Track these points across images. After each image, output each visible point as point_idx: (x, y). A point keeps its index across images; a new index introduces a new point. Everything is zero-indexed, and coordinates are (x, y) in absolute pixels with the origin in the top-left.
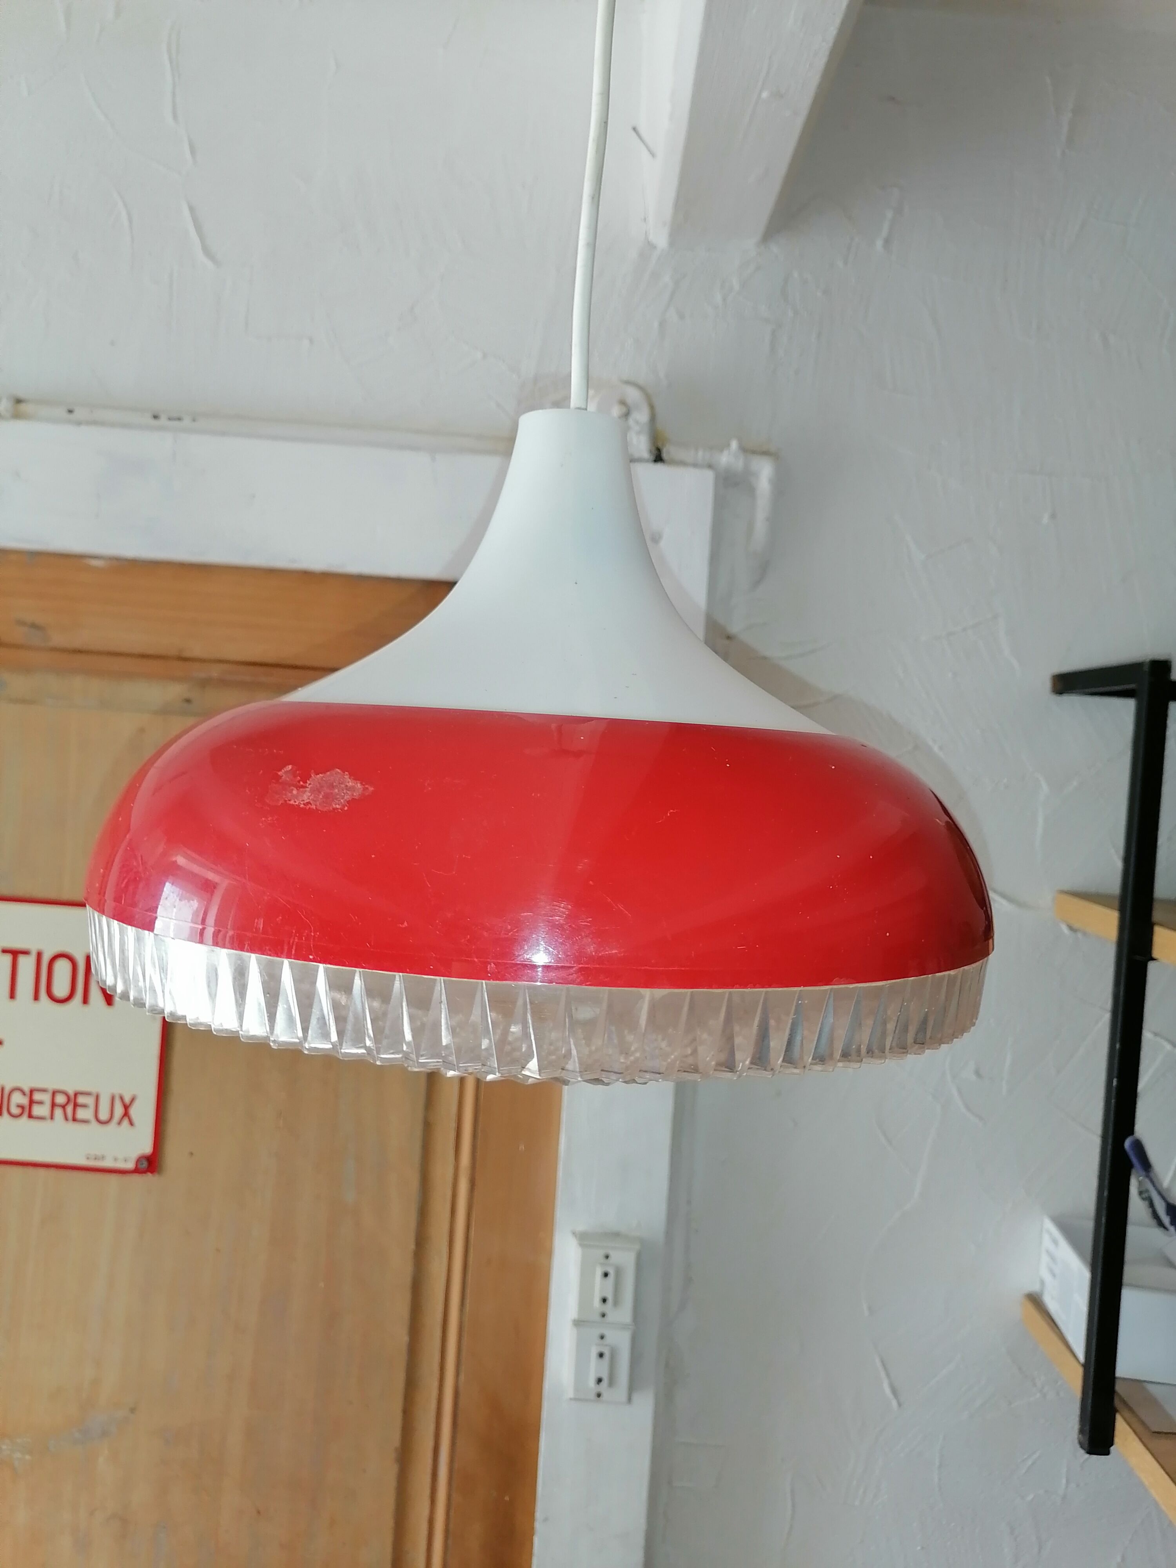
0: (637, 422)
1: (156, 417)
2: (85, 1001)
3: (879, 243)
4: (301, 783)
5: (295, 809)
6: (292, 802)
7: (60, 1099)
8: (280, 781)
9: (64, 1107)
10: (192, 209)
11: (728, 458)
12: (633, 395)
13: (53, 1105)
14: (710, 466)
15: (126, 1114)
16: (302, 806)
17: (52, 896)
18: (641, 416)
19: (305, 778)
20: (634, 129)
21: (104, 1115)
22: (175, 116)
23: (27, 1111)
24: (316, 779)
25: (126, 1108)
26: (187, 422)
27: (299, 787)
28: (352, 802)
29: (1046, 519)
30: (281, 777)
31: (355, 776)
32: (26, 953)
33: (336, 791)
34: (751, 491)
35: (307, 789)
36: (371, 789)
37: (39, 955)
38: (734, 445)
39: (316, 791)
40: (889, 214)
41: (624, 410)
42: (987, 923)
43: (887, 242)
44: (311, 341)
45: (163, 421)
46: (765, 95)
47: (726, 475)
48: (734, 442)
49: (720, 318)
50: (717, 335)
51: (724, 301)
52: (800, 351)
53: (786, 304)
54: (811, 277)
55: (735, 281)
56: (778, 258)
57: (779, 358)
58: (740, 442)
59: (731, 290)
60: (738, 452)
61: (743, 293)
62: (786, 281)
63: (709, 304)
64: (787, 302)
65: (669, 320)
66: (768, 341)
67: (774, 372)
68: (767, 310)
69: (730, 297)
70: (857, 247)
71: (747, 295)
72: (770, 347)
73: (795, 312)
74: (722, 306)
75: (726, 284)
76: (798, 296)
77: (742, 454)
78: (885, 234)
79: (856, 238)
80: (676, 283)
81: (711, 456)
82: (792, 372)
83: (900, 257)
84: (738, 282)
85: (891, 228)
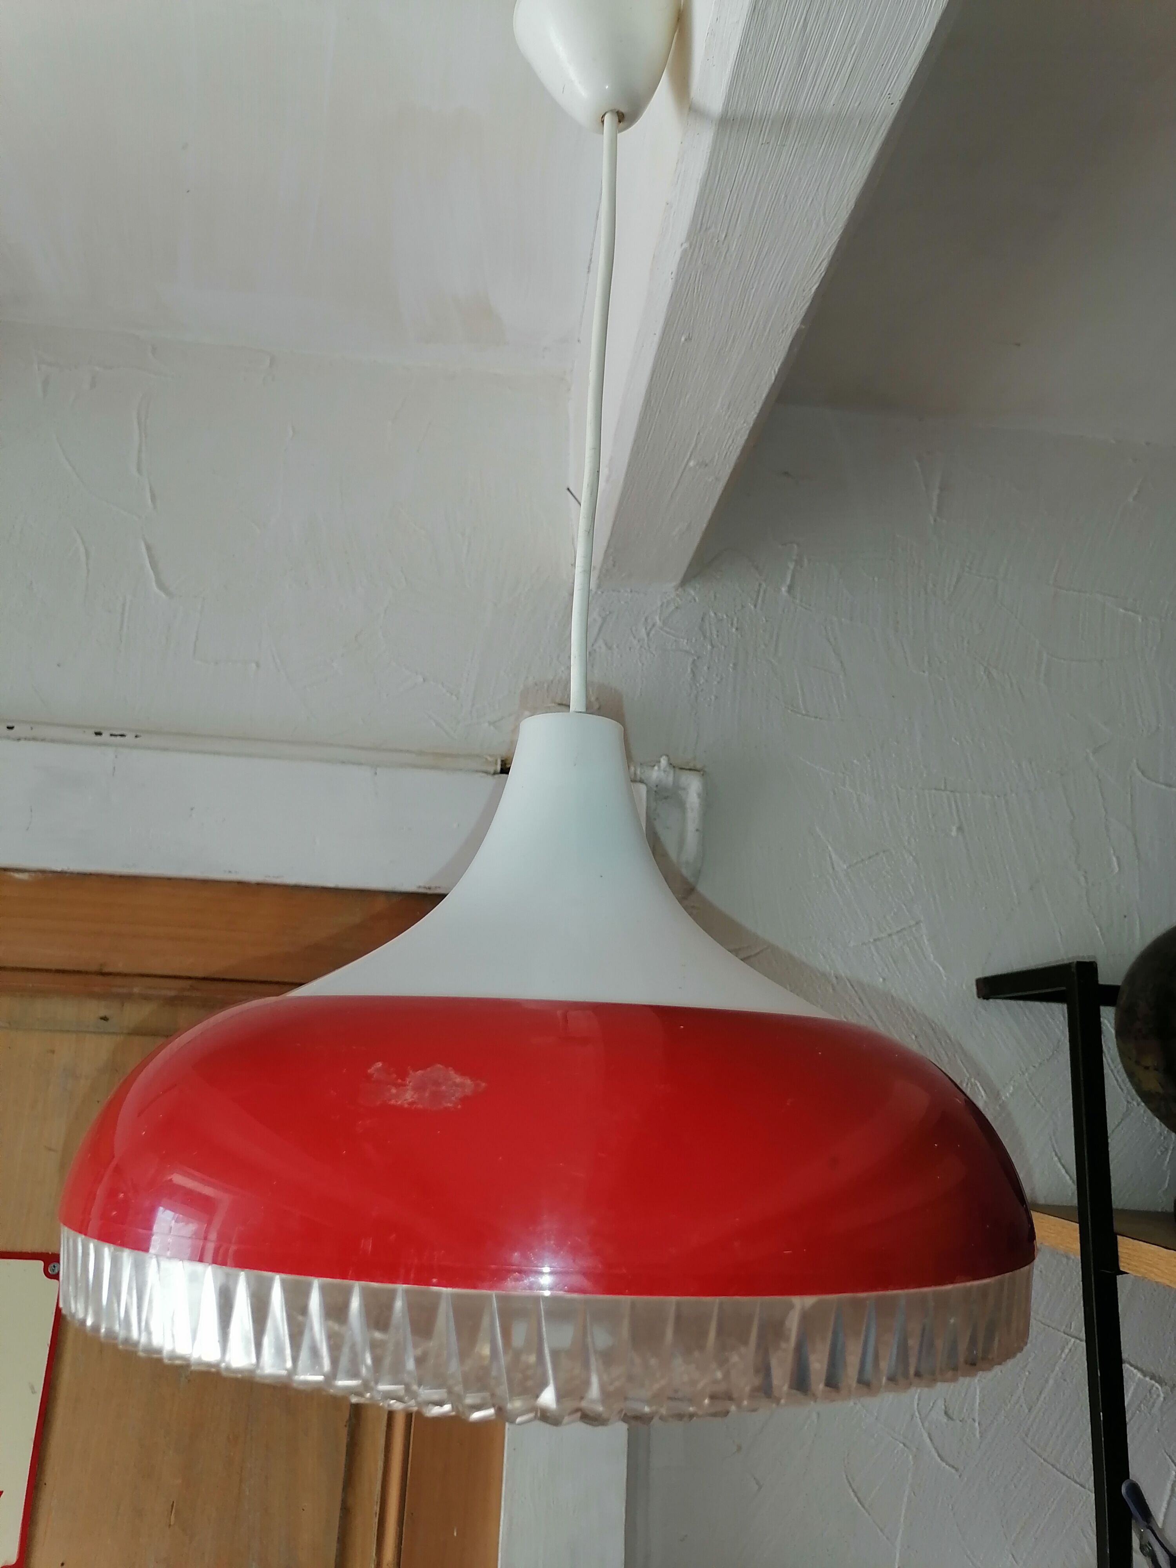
1: (98, 734)
3: (784, 589)
4: (400, 1081)
5: (399, 1110)
6: (393, 1102)
8: (373, 1079)
10: (148, 548)
11: (658, 774)
14: (642, 781)
16: (406, 1106)
19: (403, 1075)
20: (568, 489)
22: (139, 470)
24: (415, 1076)
26: (130, 738)
27: (397, 1086)
28: (464, 1100)
29: (954, 833)
30: (371, 1075)
31: (462, 1072)
33: (444, 1088)
34: (681, 805)
35: (408, 1087)
36: (484, 1085)
38: (664, 761)
39: (420, 1088)
40: (791, 566)
42: (1030, 1226)
43: (790, 588)
44: (258, 666)
45: (106, 736)
46: (692, 464)
47: (655, 789)
48: (664, 759)
49: (645, 649)
50: (643, 664)
51: (648, 634)
52: (719, 679)
53: (704, 639)
54: (725, 617)
55: (657, 618)
56: (695, 600)
57: (700, 685)
58: (669, 760)
59: (654, 625)
60: (668, 769)
61: (665, 629)
62: (703, 619)
63: (635, 637)
64: (705, 637)
65: (597, 650)
66: (689, 670)
67: (696, 697)
68: (687, 643)
69: (653, 632)
70: (765, 592)
71: (668, 630)
72: (691, 675)
73: (713, 646)
74: (646, 639)
75: (649, 620)
76: (715, 632)
77: (672, 772)
78: (788, 582)
79: (764, 585)
80: (604, 620)
81: (643, 771)
82: (713, 697)
83: (801, 601)
84: (660, 619)
85: (793, 576)
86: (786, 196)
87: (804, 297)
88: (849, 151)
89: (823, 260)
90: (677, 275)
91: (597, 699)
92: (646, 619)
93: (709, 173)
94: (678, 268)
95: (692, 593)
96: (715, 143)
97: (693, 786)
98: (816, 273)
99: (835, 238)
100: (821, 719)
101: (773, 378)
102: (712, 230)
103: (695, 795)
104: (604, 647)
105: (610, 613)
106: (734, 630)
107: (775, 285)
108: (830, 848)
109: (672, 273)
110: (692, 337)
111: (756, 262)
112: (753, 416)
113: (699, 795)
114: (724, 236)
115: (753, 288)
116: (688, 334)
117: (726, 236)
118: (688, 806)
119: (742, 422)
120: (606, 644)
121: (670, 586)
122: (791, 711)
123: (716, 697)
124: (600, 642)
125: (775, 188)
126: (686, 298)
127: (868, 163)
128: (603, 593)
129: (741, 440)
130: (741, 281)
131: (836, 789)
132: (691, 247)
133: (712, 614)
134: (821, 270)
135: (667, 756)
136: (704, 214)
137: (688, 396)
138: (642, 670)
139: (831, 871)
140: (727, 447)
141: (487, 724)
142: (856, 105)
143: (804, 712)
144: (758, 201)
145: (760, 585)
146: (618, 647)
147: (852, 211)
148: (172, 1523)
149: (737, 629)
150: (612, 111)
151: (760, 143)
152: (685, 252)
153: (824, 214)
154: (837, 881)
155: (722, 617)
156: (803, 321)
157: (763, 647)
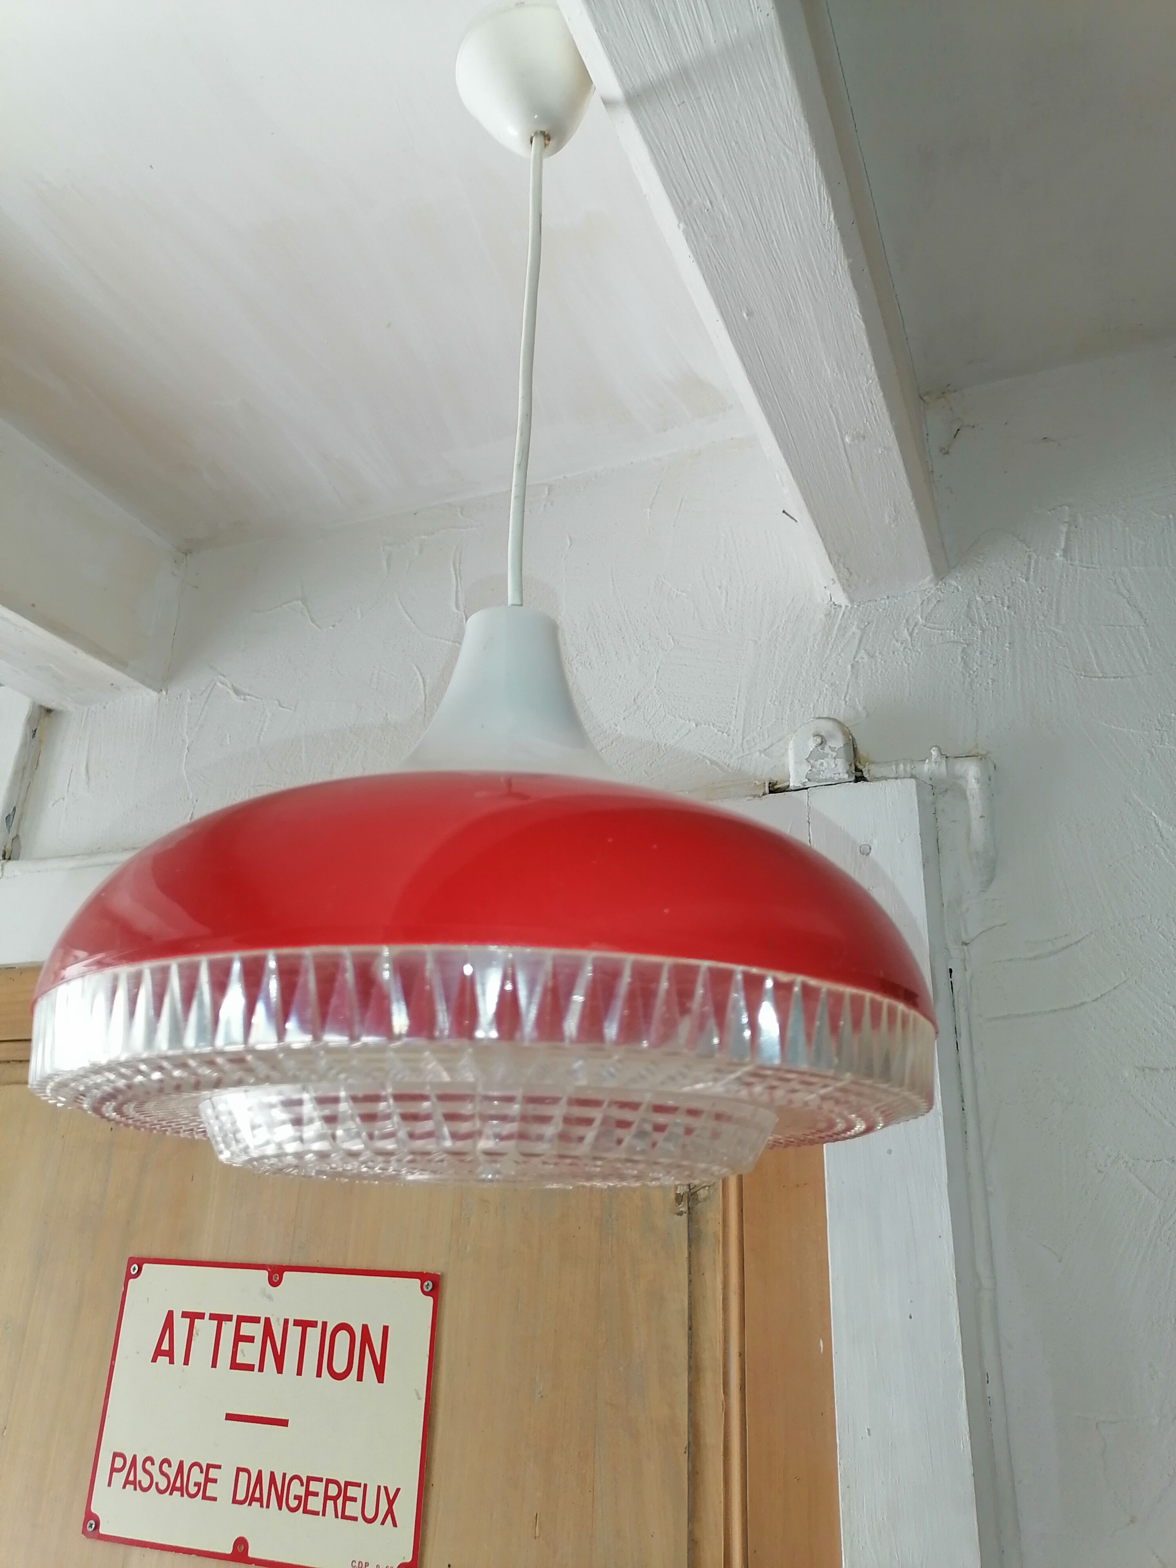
0: (833, 749)
2: (360, 1378)
3: (1058, 554)
7: (333, 1490)
9: (335, 1499)
11: (930, 766)
12: (826, 727)
13: (327, 1498)
14: (912, 776)
15: (390, 1511)
17: (340, 1265)
18: (838, 742)
21: (370, 1513)
23: (302, 1502)
25: (391, 1502)
32: (313, 1324)
34: (962, 794)
37: (325, 1324)
38: (934, 752)
40: (1064, 528)
41: (819, 740)
43: (1066, 552)
47: (929, 782)
48: (934, 751)
49: (909, 649)
50: (909, 664)
51: (911, 635)
52: (994, 662)
53: (973, 625)
54: (994, 598)
55: (919, 617)
56: (958, 590)
57: (974, 672)
58: (940, 750)
59: (916, 624)
60: (939, 759)
61: (929, 625)
62: (969, 606)
63: (897, 641)
64: (973, 623)
65: (860, 661)
66: (960, 659)
67: (971, 684)
68: (954, 633)
69: (916, 631)
70: (1036, 562)
71: (932, 625)
72: (962, 664)
73: (983, 631)
74: (909, 639)
75: (911, 621)
76: (984, 616)
77: (944, 761)
78: (1063, 546)
79: (1034, 556)
80: (863, 631)
81: (913, 767)
82: (990, 681)
83: (1081, 561)
84: (922, 617)
85: (1068, 539)
86: (737, 143)
87: (829, 230)
88: (761, 75)
89: (819, 188)
90: (694, 254)
91: (865, 708)
92: (907, 621)
93: (652, 151)
94: (692, 250)
95: (954, 583)
96: (637, 122)
97: (971, 772)
98: (823, 203)
99: (813, 162)
100: (1121, 678)
101: (862, 323)
102: (695, 202)
103: (973, 781)
104: (866, 657)
105: (869, 623)
106: (1005, 608)
107: (792, 231)
108: (1154, 814)
109: (690, 257)
110: (751, 309)
111: (757, 215)
112: (871, 369)
113: (978, 781)
114: (709, 204)
115: (773, 241)
116: (746, 309)
117: (711, 203)
118: (968, 793)
119: (865, 380)
120: (868, 654)
121: (927, 581)
122: (1084, 676)
123: (993, 681)
124: (862, 653)
125: (721, 139)
126: (719, 275)
127: (789, 79)
128: (858, 606)
129: (878, 397)
130: (756, 238)
131: (1153, 750)
132: (687, 224)
133: (979, 599)
134: (824, 198)
135: (936, 746)
136: (676, 192)
137: (792, 371)
138: (909, 670)
139: (1159, 839)
140: (871, 411)
141: (758, 753)
142: (735, 31)
143: (1101, 675)
144: (714, 157)
145: (1030, 557)
146: (880, 653)
147: (809, 129)
148: (537, 1535)
149: (1008, 607)
150: (536, 134)
151: (677, 106)
152: (685, 232)
153: (785, 144)
154: (1169, 850)
155: (991, 599)
156: (848, 255)
157: (1041, 618)
